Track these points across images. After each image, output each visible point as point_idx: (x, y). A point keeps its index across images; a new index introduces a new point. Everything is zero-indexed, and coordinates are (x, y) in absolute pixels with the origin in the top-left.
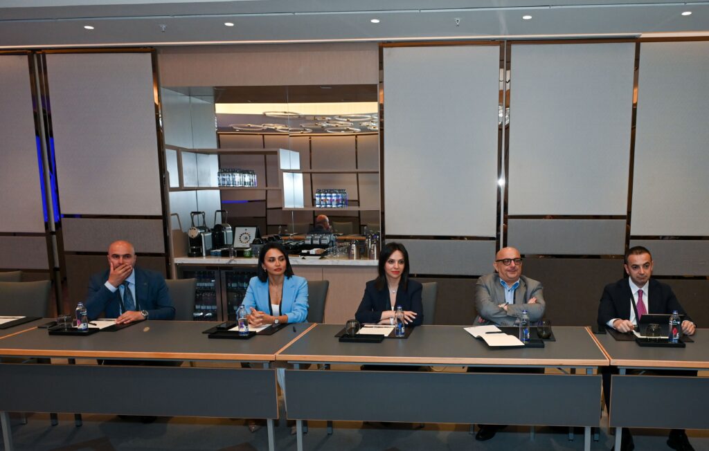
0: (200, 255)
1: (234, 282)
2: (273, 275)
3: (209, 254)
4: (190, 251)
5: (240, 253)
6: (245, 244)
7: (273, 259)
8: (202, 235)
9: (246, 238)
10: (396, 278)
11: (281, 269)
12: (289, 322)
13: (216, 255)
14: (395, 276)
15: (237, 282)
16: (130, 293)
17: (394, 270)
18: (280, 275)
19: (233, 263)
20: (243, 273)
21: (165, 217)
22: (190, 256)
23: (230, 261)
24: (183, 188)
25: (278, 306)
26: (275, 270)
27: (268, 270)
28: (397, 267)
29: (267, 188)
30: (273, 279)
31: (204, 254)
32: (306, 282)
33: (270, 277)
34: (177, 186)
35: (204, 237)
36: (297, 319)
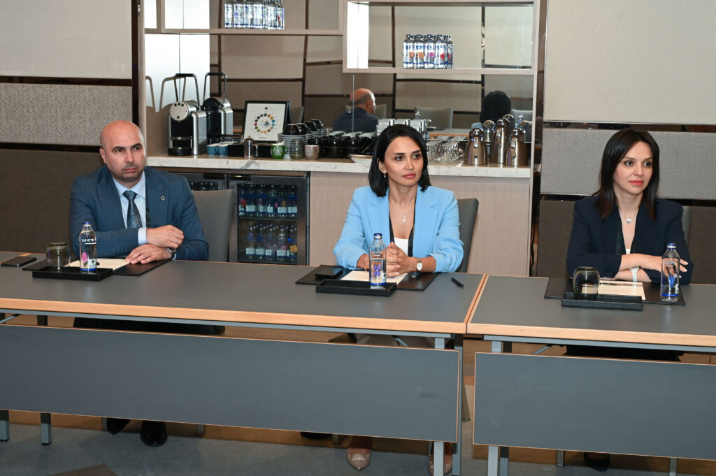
0: (188, 153)
1: (249, 204)
2: (398, 184)
3: (203, 151)
4: (171, 146)
5: (264, 150)
6: (263, 135)
7: (401, 157)
8: (194, 116)
9: (267, 124)
10: (637, 195)
11: (414, 175)
12: (437, 270)
13: (217, 154)
14: (635, 190)
15: (256, 204)
16: (137, 213)
17: (634, 178)
18: (410, 187)
19: (253, 167)
20: (268, 188)
21: (134, 82)
22: (172, 153)
23: (248, 165)
24: (163, 31)
25: (406, 241)
26: (405, 176)
27: (391, 175)
28: (640, 172)
29: (307, 32)
30: (399, 191)
31: (195, 152)
32: (456, 202)
33: (392, 187)
34: (154, 26)
35: (197, 118)
36: (450, 264)
